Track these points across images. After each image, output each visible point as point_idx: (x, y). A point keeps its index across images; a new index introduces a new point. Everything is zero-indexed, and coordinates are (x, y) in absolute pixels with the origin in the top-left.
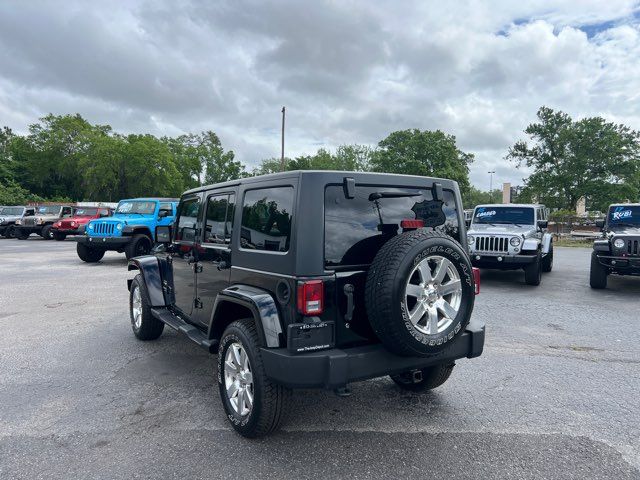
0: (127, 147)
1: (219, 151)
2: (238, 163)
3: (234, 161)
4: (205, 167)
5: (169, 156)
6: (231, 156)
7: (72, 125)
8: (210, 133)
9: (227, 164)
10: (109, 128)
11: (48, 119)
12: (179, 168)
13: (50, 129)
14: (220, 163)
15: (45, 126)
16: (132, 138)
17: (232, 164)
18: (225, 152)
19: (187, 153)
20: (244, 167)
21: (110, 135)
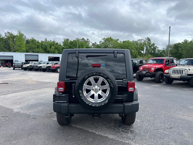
0: (122, 45)
1: (150, 43)
2: (156, 47)
3: (155, 46)
4: (145, 48)
5: (133, 46)
6: (154, 44)
7: (109, 40)
8: (148, 38)
9: (152, 47)
10: (118, 40)
11: (104, 39)
12: (136, 49)
13: (104, 42)
14: (150, 47)
15: (103, 41)
16: (124, 42)
17: (154, 47)
18: (152, 43)
19: (140, 45)
20: (158, 48)
21: (119, 41)
